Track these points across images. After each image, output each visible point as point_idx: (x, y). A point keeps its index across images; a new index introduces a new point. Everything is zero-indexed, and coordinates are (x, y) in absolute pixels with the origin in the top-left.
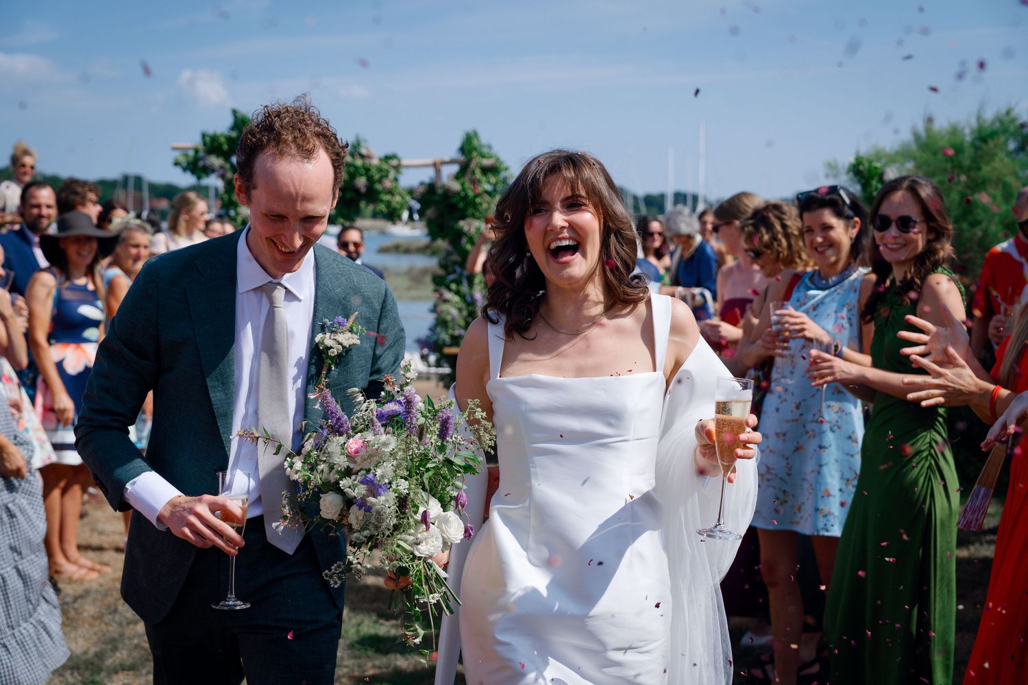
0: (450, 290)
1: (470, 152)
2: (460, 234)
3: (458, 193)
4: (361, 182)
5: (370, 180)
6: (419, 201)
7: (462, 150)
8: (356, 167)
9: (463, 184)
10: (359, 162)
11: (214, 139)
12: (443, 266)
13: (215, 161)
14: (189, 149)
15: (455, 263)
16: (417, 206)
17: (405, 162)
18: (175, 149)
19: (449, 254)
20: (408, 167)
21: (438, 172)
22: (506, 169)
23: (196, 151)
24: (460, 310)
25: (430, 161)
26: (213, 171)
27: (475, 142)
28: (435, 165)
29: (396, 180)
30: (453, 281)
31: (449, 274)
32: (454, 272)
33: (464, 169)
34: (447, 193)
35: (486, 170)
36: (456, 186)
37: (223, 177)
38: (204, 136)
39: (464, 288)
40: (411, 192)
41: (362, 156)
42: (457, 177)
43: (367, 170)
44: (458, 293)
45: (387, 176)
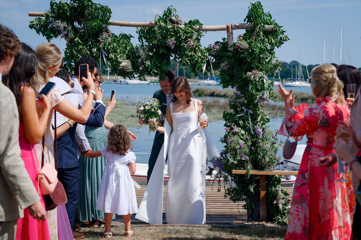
0: (238, 125)
1: (256, 18)
2: (247, 82)
3: (246, 50)
4: (171, 41)
5: (178, 39)
6: (215, 57)
7: (249, 17)
8: (167, 30)
9: (249, 44)
10: (170, 26)
11: (60, 6)
12: (234, 106)
13: (61, 24)
14: (42, 16)
15: (243, 104)
16: (213, 60)
17: (204, 27)
18: (30, 15)
20: (206, 30)
21: (230, 34)
22: (283, 32)
23: (47, 16)
24: (246, 141)
25: (225, 26)
26: (59, 32)
28: (227, 29)
29: (198, 40)
30: (240, 118)
31: (237, 112)
32: (242, 111)
33: (250, 32)
34: (237, 50)
35: (267, 33)
36: (245, 45)
37: (66, 36)
38: (52, 5)
39: (250, 124)
40: (209, 50)
41: (172, 22)
42: (245, 38)
43: (176, 32)
44: (244, 127)
45: (191, 37)
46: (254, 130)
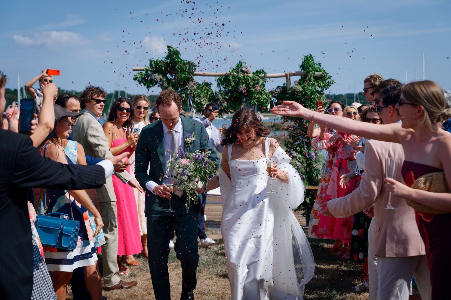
0: (296, 151)
1: (307, 67)
3: (301, 92)
4: (242, 87)
5: (248, 85)
6: (276, 98)
7: (302, 67)
8: (239, 78)
9: (303, 87)
10: (241, 75)
11: (157, 63)
12: (292, 136)
13: (158, 77)
14: (143, 70)
15: (299, 134)
16: (275, 100)
17: (268, 75)
18: (134, 70)
19: (295, 129)
20: (270, 77)
21: (288, 80)
22: (330, 77)
23: (147, 71)
24: (302, 163)
25: (284, 74)
26: (156, 83)
27: (311, 62)
28: (286, 76)
29: (264, 85)
31: (295, 141)
32: (299, 139)
33: (304, 78)
35: (317, 78)
36: (300, 88)
37: (162, 86)
38: (151, 62)
39: (305, 150)
40: (272, 93)
41: (243, 72)
42: (300, 83)
43: (246, 80)
44: (301, 153)
45: (258, 83)
46: (309, 154)
